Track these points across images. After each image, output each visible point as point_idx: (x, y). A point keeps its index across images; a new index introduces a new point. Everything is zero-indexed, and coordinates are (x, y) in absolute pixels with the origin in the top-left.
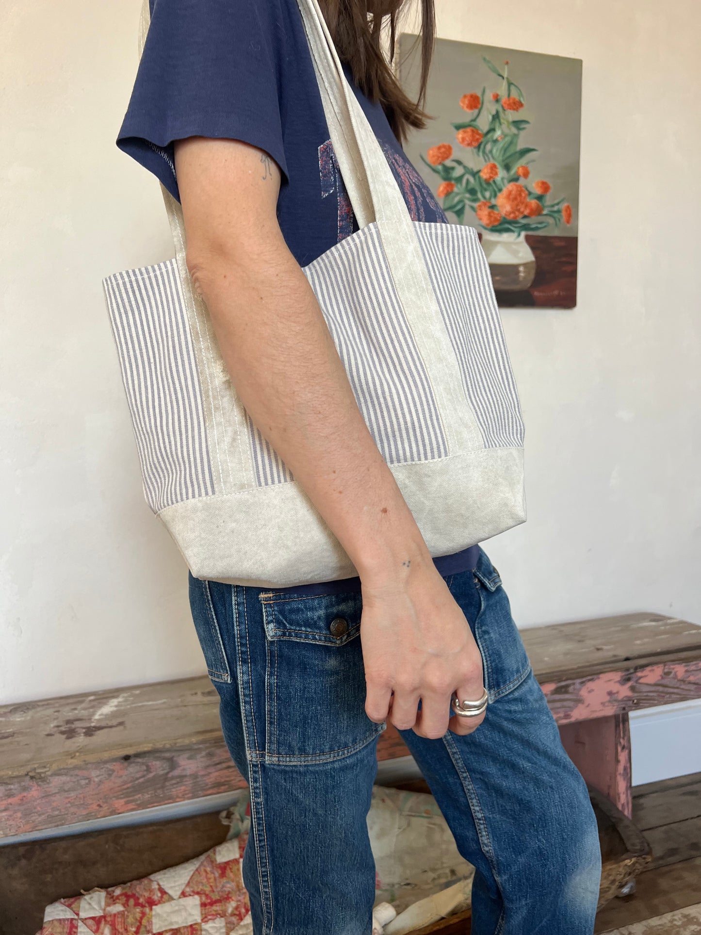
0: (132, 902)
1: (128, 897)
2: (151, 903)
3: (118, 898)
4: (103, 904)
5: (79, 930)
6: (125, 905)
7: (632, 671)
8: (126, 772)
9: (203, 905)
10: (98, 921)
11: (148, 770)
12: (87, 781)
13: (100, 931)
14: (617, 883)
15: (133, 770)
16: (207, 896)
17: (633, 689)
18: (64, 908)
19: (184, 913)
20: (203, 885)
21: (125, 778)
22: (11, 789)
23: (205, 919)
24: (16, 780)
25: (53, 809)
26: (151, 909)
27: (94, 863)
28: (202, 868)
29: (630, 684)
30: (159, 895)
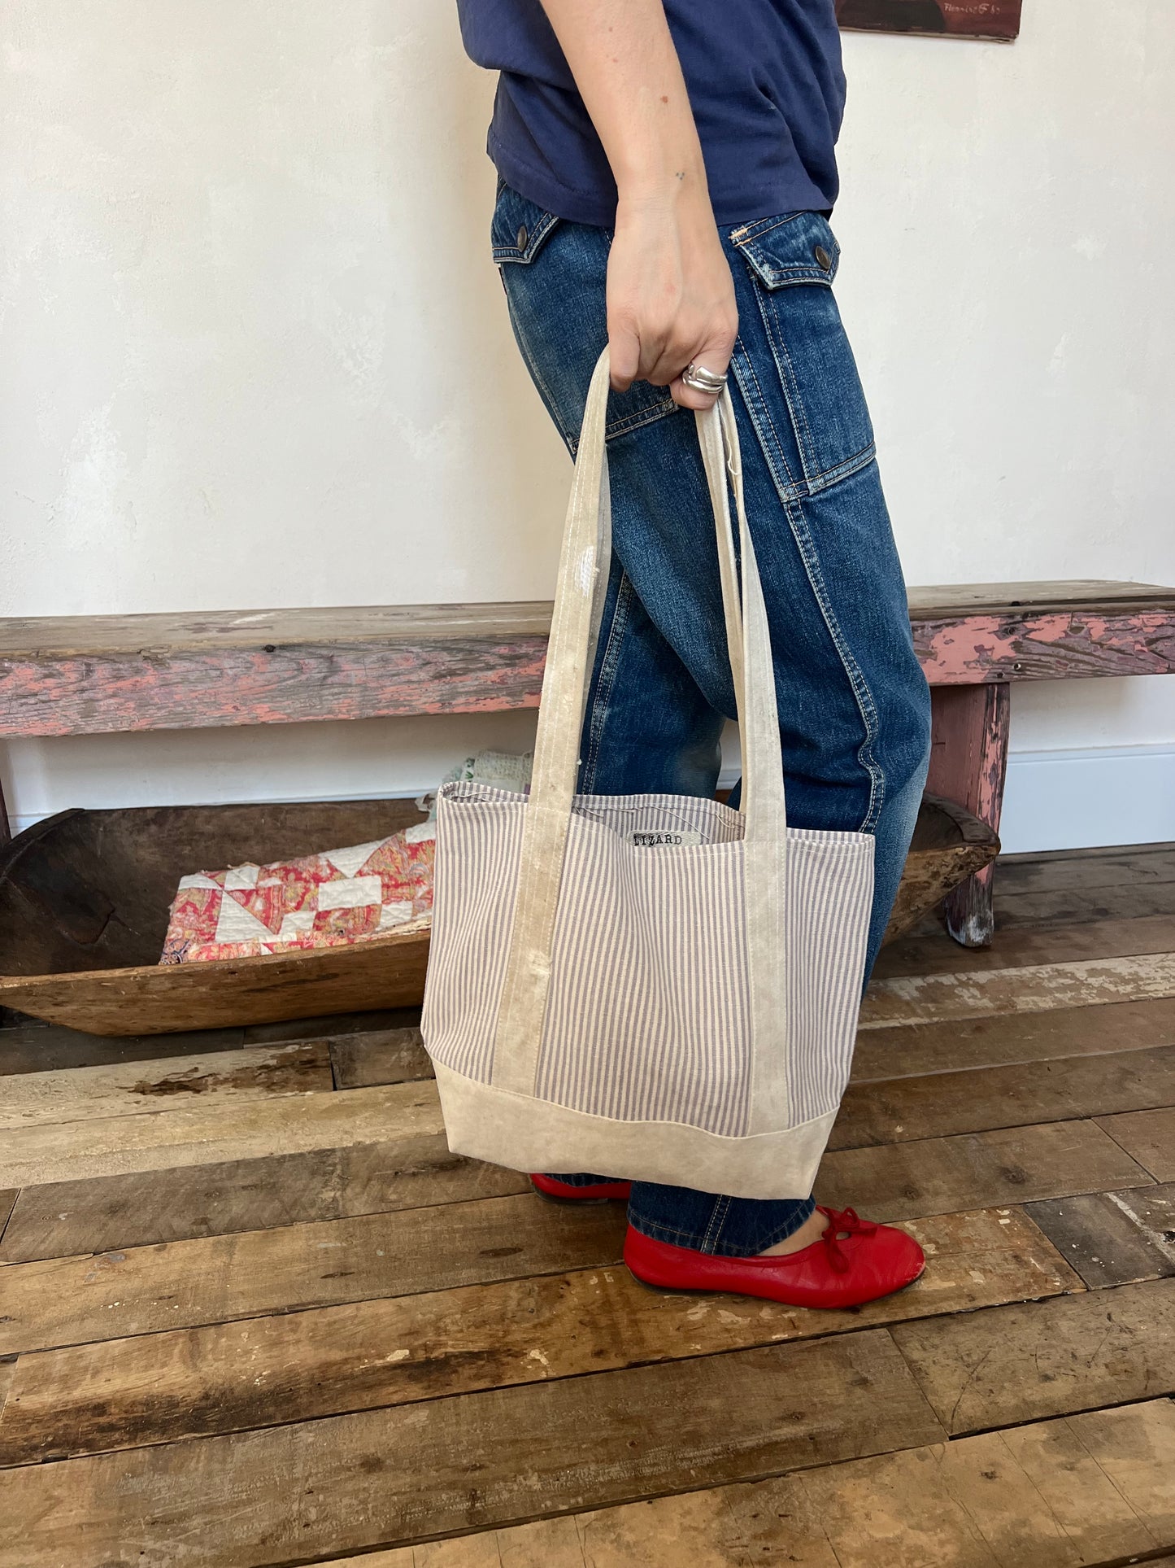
0: (292, 876)
1: (287, 871)
2: (318, 880)
3: (274, 871)
4: (255, 878)
5: (223, 901)
6: (285, 878)
7: (1018, 618)
8: (270, 668)
9: (385, 886)
10: (248, 894)
11: (300, 670)
12: (218, 672)
13: (251, 904)
14: (941, 879)
15: (279, 666)
16: (391, 877)
17: (1016, 646)
18: (205, 878)
19: (360, 894)
20: (386, 865)
21: (269, 676)
22: (119, 670)
23: (387, 900)
24: (124, 658)
25: (177, 704)
26: (317, 886)
27: (246, 839)
28: (387, 847)
29: (1012, 638)
30: (329, 871)
